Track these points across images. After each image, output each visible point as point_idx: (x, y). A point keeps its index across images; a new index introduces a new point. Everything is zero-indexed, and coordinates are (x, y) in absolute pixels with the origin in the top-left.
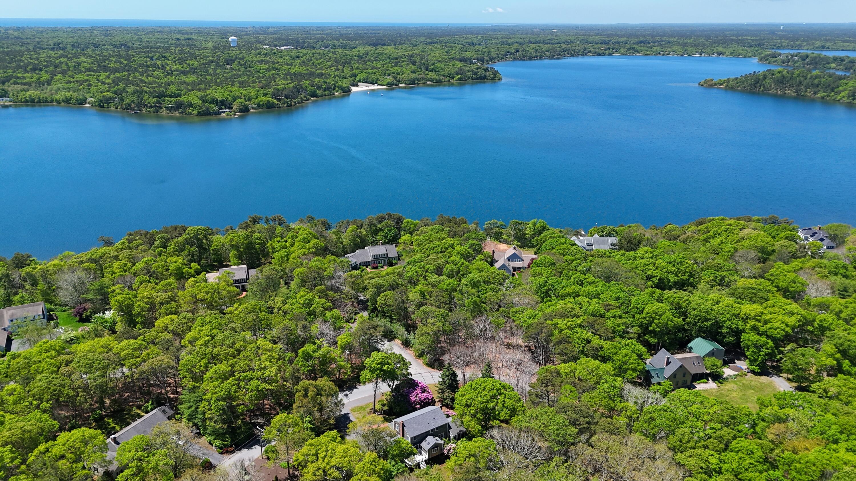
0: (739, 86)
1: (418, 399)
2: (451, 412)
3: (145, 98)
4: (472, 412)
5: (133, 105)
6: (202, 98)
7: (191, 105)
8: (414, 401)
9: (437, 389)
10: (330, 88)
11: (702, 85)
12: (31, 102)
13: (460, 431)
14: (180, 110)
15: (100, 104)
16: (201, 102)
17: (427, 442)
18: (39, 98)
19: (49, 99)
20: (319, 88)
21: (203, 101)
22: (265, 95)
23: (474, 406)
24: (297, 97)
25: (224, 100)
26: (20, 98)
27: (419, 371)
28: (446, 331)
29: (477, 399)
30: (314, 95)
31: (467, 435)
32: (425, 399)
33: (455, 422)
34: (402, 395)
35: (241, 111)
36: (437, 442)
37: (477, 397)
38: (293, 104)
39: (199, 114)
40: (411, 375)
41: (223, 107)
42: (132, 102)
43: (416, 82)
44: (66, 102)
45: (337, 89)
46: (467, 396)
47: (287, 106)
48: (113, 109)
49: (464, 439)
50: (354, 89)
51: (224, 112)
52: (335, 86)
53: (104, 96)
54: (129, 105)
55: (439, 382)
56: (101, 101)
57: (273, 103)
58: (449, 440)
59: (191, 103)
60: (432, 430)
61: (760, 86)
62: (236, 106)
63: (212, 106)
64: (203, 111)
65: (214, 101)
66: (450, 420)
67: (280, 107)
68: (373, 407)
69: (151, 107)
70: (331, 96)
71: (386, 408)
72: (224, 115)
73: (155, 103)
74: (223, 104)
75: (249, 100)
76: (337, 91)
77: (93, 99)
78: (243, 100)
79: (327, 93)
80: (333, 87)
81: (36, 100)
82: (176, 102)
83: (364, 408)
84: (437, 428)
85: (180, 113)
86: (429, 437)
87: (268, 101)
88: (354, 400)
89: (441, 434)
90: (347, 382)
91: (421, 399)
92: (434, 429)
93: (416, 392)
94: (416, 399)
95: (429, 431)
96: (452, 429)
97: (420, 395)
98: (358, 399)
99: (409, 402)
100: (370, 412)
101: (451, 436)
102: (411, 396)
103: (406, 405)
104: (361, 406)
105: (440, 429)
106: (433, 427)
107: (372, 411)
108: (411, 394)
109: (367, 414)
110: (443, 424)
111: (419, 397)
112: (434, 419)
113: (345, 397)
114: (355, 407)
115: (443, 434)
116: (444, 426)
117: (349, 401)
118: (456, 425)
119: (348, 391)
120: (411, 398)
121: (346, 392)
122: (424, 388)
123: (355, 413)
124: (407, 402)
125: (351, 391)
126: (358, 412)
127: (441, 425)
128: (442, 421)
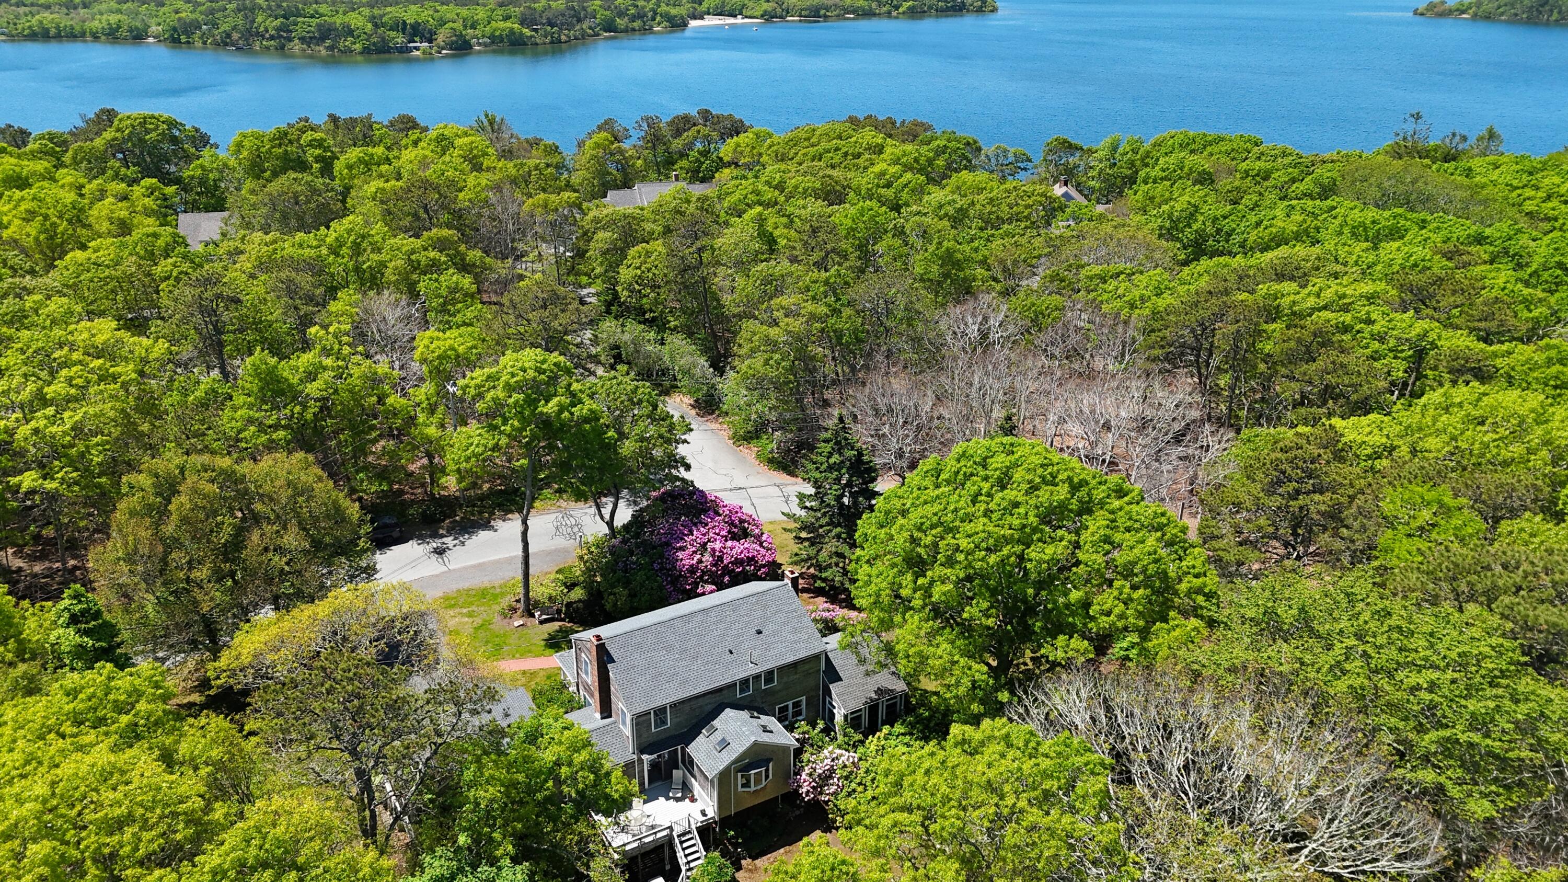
0: (1502, 14)
1: (707, 558)
3: (259, 19)
4: (938, 592)
5: (235, 36)
6: (372, 19)
7: (349, 32)
8: (693, 570)
9: (793, 525)
10: (645, 15)
11: (1422, 14)
12: (42, 35)
13: (879, 691)
14: (328, 42)
15: (172, 35)
16: (370, 26)
17: (717, 736)
18: (58, 28)
19: (78, 28)
20: (621, 14)
21: (376, 26)
22: (506, 18)
23: (950, 562)
24: (574, 26)
25: (419, 24)
26: (20, 27)
27: (740, 481)
29: (968, 527)
30: (610, 27)
31: (910, 709)
32: (738, 562)
33: (853, 647)
34: (647, 547)
35: (451, 46)
36: (766, 738)
37: (969, 518)
38: (563, 38)
39: (366, 51)
40: (688, 467)
41: (417, 39)
42: (234, 28)
43: (822, 12)
44: (109, 34)
45: (658, 18)
46: (914, 517)
47: (552, 42)
48: (199, 44)
49: (899, 728)
50: (693, 23)
51: (417, 49)
52: (655, 13)
53: (179, 19)
54: (229, 36)
55: (801, 497)
56: (175, 29)
57: (521, 33)
58: (828, 730)
59: (349, 26)
60: (745, 682)
61: (1552, 11)
62: (441, 37)
63: (393, 34)
64: (374, 44)
65: (399, 26)
66: (834, 641)
67: (537, 44)
68: (520, 590)
69: (272, 38)
70: (646, 30)
71: (578, 594)
72: (418, 53)
73: (278, 29)
74: (417, 31)
75: (473, 27)
76: (659, 24)
77: (160, 28)
78: (458, 25)
79: (637, 24)
80: (650, 14)
81: (53, 32)
82: (318, 25)
83: (495, 597)
84: (769, 674)
85: (327, 48)
86: (729, 713)
87: (512, 31)
88: (465, 568)
89: (790, 703)
90: (461, 506)
91: (721, 559)
92: (757, 677)
93: (704, 535)
94: (700, 561)
95: (732, 686)
96: (840, 679)
97: (718, 545)
98: (484, 563)
99: (670, 570)
100: (515, 610)
101: (835, 711)
102: (682, 549)
103: (656, 581)
104: (486, 589)
105: (785, 679)
106: (751, 670)
107: (521, 606)
108: (682, 539)
109: (497, 618)
110: (802, 654)
111: (713, 550)
112: (759, 632)
113: (434, 557)
114: (458, 591)
115: (797, 705)
116: (807, 667)
117: (446, 569)
118: (862, 661)
119: (452, 538)
120: (680, 555)
121: (444, 540)
122: (746, 525)
123: (452, 613)
124: (661, 569)
125: (466, 536)
126: (465, 611)
127: (790, 658)
128: (795, 642)
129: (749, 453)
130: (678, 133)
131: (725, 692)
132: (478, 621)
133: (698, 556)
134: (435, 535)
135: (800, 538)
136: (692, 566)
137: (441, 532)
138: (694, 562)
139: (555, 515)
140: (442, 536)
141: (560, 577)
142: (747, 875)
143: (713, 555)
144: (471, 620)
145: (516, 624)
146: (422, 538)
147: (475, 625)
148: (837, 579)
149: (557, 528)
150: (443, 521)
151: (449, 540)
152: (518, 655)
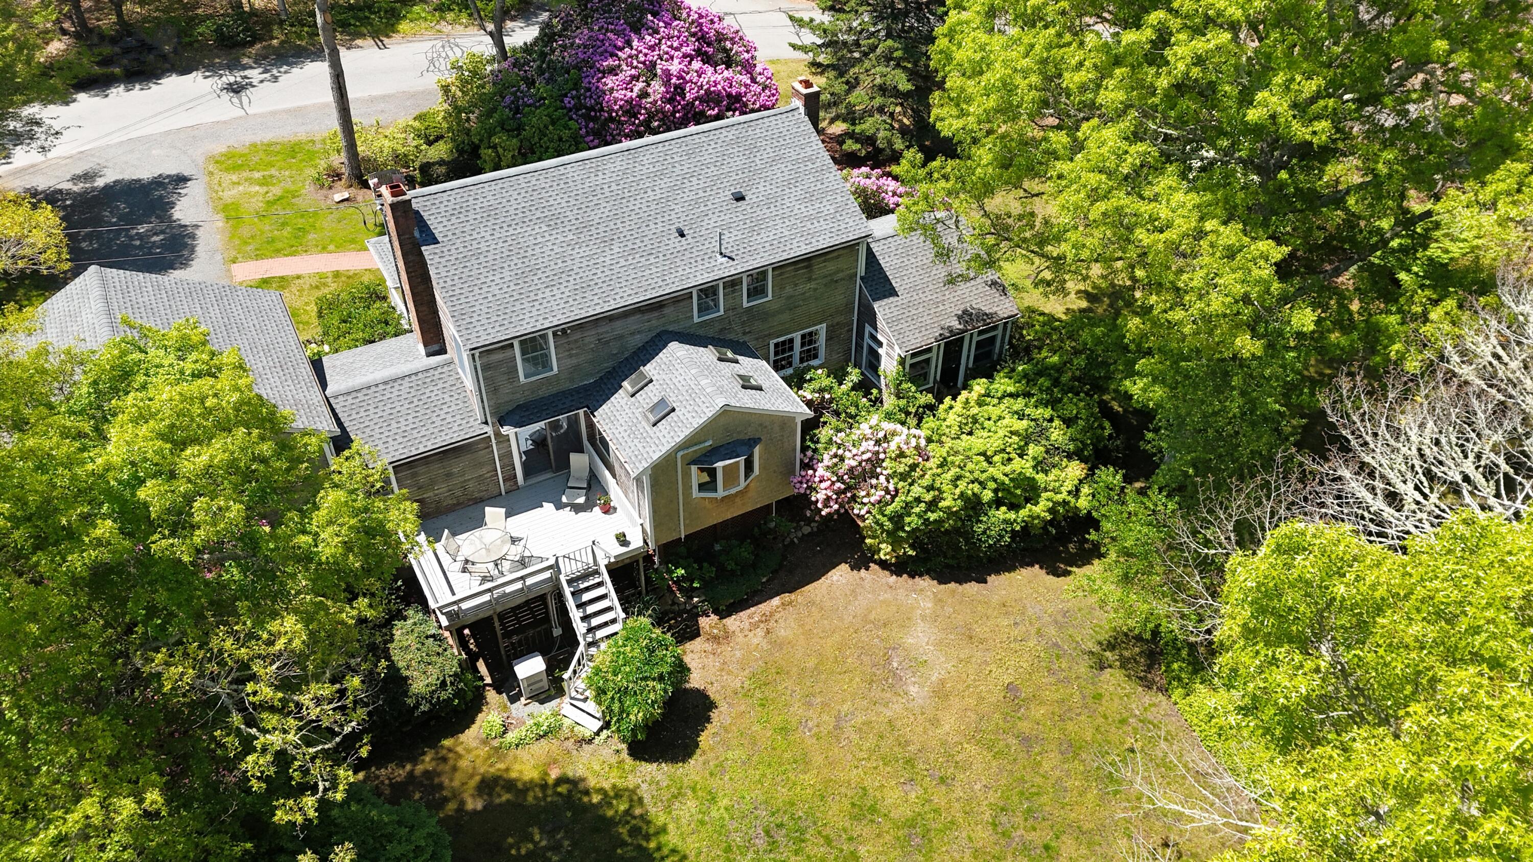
1: (657, 88)
8: (631, 108)
13: (966, 316)
17: (650, 395)
27: (725, 5)
31: (1021, 351)
34: (557, 71)
36: (747, 400)
49: (1003, 384)
58: (865, 386)
71: (441, 150)
83: (312, 156)
84: (758, 278)
86: (675, 350)
88: (273, 113)
89: (797, 336)
90: (281, 23)
91: (680, 90)
92: (732, 283)
93: (652, 48)
94: (644, 94)
95: (680, 299)
96: (893, 293)
97: (675, 67)
98: (306, 107)
99: (592, 108)
100: (339, 176)
101: (880, 351)
102: (613, 71)
103: (566, 127)
104: (299, 144)
105: (789, 290)
106: (723, 269)
107: (345, 170)
108: (613, 55)
109: (308, 189)
110: (823, 242)
111: (667, 74)
112: (740, 198)
113: (226, 96)
114: (254, 145)
115: (809, 339)
116: (831, 267)
117: (242, 113)
118: (944, 254)
119: (260, 70)
120: (610, 81)
121: (248, 73)
122: (728, 45)
123: (234, 178)
124: (577, 108)
125: (285, 68)
126: (257, 175)
127: (799, 248)
128: (810, 219)
131: (666, 311)
132: (276, 191)
133: (641, 85)
134: (234, 65)
135: (819, 65)
136: (629, 101)
137: (245, 61)
138: (634, 95)
139: (431, 43)
140: (245, 68)
141: (417, 124)
142: (708, 647)
143: (667, 83)
144: (265, 189)
145: (338, 197)
146: (212, 69)
147: (270, 197)
148: (881, 134)
149: (432, 61)
150: (252, 44)
151: (255, 74)
152: (331, 247)
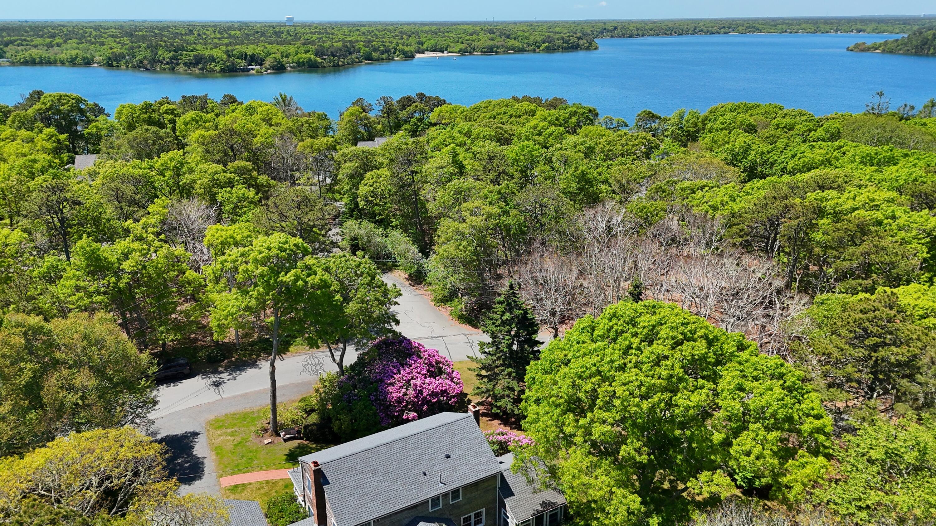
0: (900, 50)
1: (411, 392)
2: (514, 435)
3: (160, 53)
4: (598, 431)
5: (145, 62)
6: (227, 52)
7: (213, 59)
8: (400, 400)
9: (475, 365)
10: (390, 51)
11: (852, 50)
12: (31, 62)
13: (544, 504)
14: (200, 66)
15: (108, 62)
16: (225, 56)
18: (41, 58)
19: (52, 58)
20: (375, 50)
21: (229, 56)
22: (307, 52)
23: (608, 406)
24: (347, 56)
25: (255, 55)
26: (18, 58)
27: (438, 331)
28: (508, 228)
29: (623, 377)
30: (368, 57)
32: (434, 394)
33: (524, 470)
34: (366, 382)
35: (273, 68)
37: (622, 368)
38: (341, 63)
39: (223, 71)
40: (397, 322)
41: (253, 64)
42: (145, 58)
43: (495, 49)
44: (70, 62)
45: (397, 53)
46: (576, 367)
47: (334, 66)
48: (124, 67)
50: (418, 56)
51: (253, 69)
52: (396, 50)
53: (112, 53)
54: (141, 62)
55: (482, 345)
56: (109, 58)
57: (315, 61)
59: (213, 56)
60: (435, 500)
61: (929, 48)
62: (268, 62)
63: (239, 61)
64: (227, 67)
65: (244, 56)
66: (508, 460)
67: (325, 67)
68: (270, 415)
69: (167, 63)
70: (390, 59)
71: (314, 418)
72: (253, 72)
73: (171, 58)
74: (254, 59)
75: (287, 57)
76: (398, 56)
77: (101, 58)
78: (278, 56)
79: (385, 56)
80: (392, 51)
81: (38, 60)
82: (195, 56)
83: (253, 420)
84: (455, 492)
85: (200, 69)
86: (422, 525)
87: (310, 59)
88: (234, 397)
89: (473, 514)
90: (237, 350)
91: (421, 392)
92: (445, 495)
93: (409, 373)
94: (405, 394)
95: (424, 503)
96: (513, 494)
97: (419, 382)
98: (248, 393)
99: (383, 400)
100: (266, 430)
101: (508, 520)
102: (392, 384)
103: (371, 409)
104: (247, 413)
105: (469, 496)
106: (442, 489)
107: (270, 427)
108: (392, 377)
109: (252, 437)
110: (482, 475)
111: (416, 385)
112: (448, 457)
113: (213, 388)
114: (227, 415)
115: (478, 515)
116: (486, 484)
117: (220, 397)
118: (531, 482)
119: (227, 374)
120: (390, 389)
121: (222, 375)
122: (441, 365)
123: (219, 433)
124: (376, 400)
125: (238, 372)
126: (229, 431)
127: (473, 479)
128: (477, 465)
129: (445, 311)
130: (403, 108)
131: (418, 508)
132: (238, 439)
133: (404, 390)
134: (215, 372)
135: (481, 375)
136: (399, 398)
137: (220, 369)
138: (401, 395)
139: (304, 357)
140: (221, 373)
141: (302, 404)
143: (415, 390)
144: (233, 438)
145: (266, 442)
146: (205, 374)
147: (236, 442)
148: (508, 407)
149: (305, 366)
150: (223, 361)
151: (225, 376)
152: (264, 468)
